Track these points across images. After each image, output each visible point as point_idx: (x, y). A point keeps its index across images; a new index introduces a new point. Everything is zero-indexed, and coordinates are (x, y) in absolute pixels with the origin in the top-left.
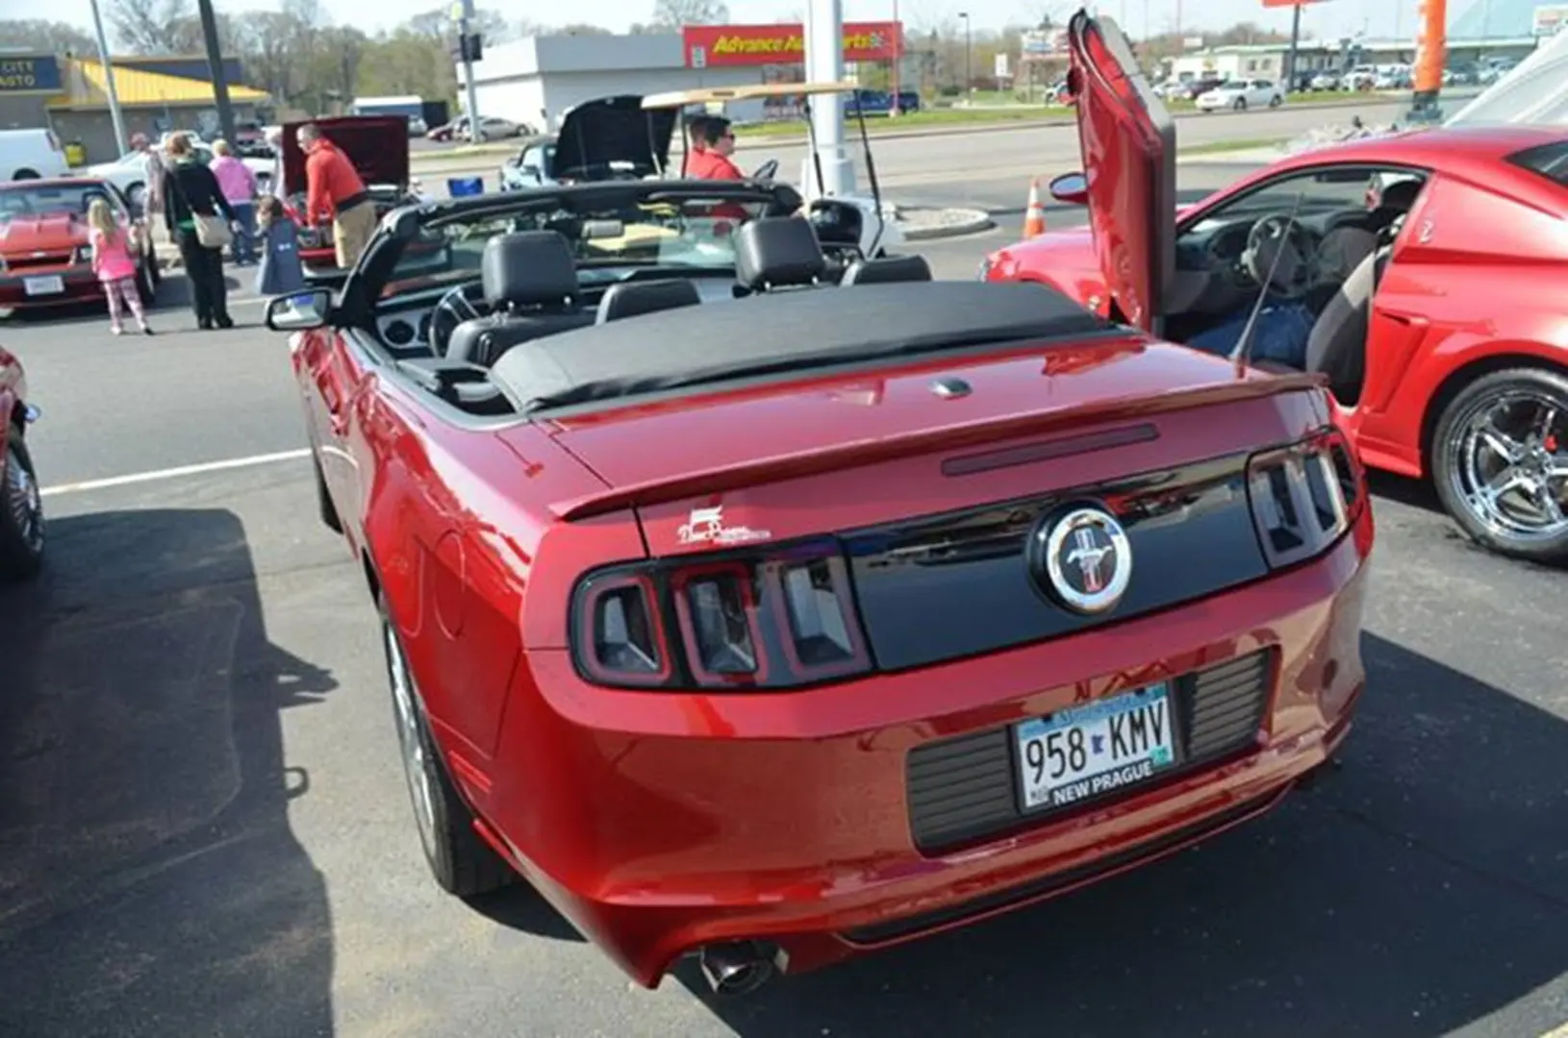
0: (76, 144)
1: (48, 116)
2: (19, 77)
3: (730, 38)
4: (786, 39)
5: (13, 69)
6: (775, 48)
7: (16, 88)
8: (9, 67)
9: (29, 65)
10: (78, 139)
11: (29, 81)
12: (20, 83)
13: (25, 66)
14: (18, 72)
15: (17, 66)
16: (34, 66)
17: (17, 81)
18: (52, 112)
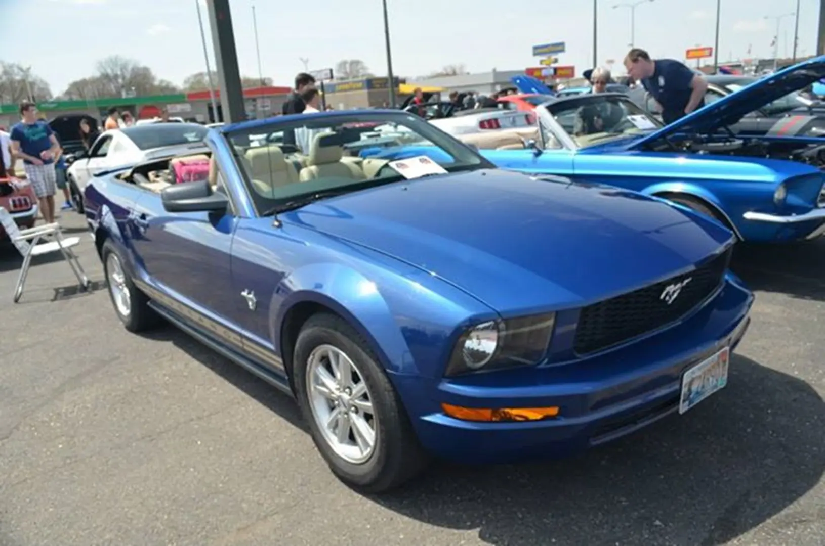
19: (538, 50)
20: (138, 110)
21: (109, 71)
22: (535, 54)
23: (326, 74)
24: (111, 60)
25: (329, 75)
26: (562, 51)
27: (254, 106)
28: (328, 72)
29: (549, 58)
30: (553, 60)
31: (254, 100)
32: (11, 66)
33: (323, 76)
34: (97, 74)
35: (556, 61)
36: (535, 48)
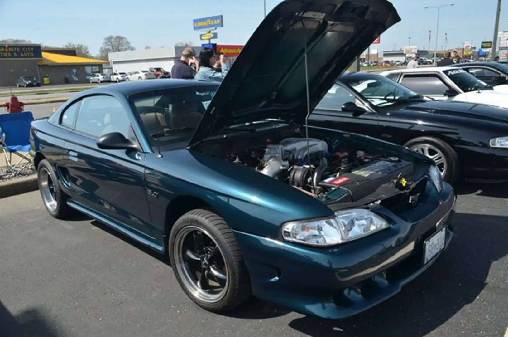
0: (47, 77)
1: (37, 67)
2: (28, 54)
3: (224, 49)
4: (237, 49)
5: (27, 50)
6: (235, 52)
7: (27, 57)
8: (25, 50)
9: (32, 49)
10: (47, 75)
11: (32, 54)
12: (29, 55)
13: (30, 50)
14: (28, 52)
15: (28, 50)
16: (33, 50)
17: (27, 55)
18: (39, 66)
19: (199, 24)
22: (195, 28)
29: (209, 32)
30: (212, 35)
35: (215, 36)
36: (195, 21)
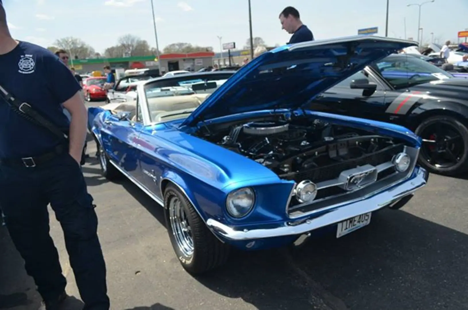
20: (130, 64)
21: (125, 42)
23: (232, 46)
24: (126, 37)
25: (233, 46)
26: (376, 32)
27: (194, 63)
28: (233, 44)
31: (194, 59)
32: (76, 40)
33: (230, 47)
34: (119, 45)
36: (360, 30)
